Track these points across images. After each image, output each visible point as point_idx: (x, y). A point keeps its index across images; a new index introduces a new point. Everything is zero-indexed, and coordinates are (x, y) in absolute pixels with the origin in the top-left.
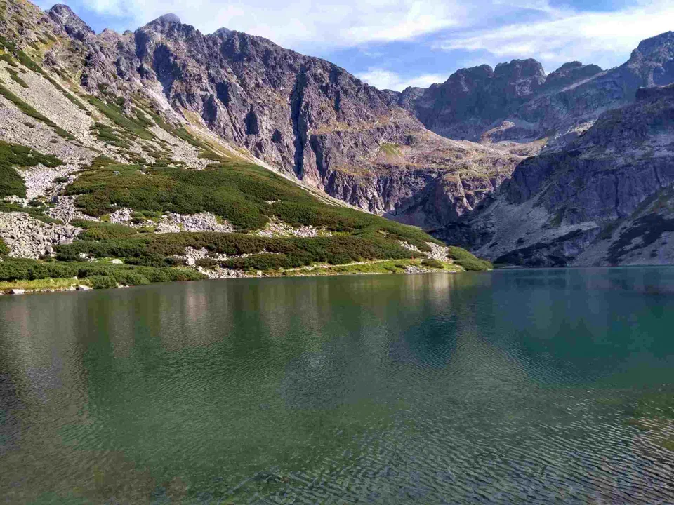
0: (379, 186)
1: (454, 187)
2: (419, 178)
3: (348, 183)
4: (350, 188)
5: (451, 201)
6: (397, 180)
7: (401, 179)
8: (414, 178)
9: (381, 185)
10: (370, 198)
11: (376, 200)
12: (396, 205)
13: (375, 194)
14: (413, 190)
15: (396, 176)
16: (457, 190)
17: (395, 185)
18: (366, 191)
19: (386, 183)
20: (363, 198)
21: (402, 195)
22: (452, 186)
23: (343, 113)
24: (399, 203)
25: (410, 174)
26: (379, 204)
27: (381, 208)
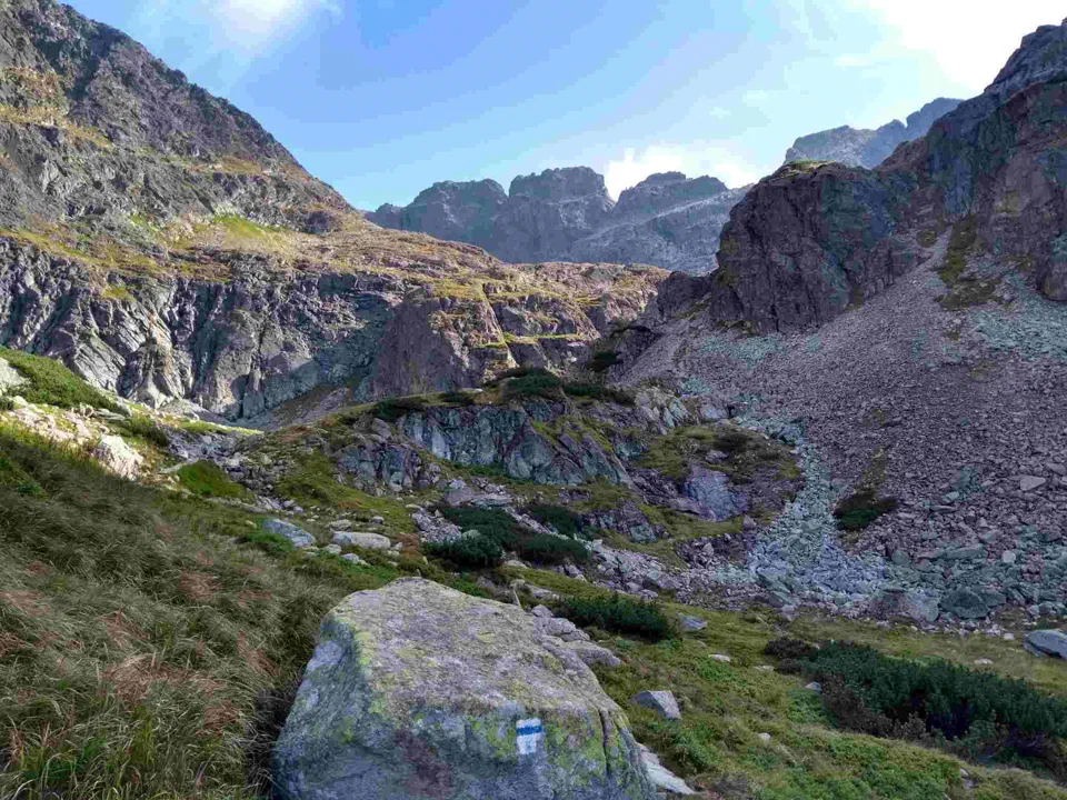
0: (182, 313)
1: (468, 315)
2: (339, 301)
3: (43, 286)
4: (45, 300)
5: (460, 361)
6: (255, 297)
7: (270, 294)
8: (321, 295)
9: (190, 308)
10: (134, 347)
11: (157, 357)
12: (242, 385)
13: (163, 337)
14: (317, 337)
15: (255, 283)
16: (479, 326)
17: (246, 315)
18: (118, 318)
19: (210, 303)
20: (96, 342)
21: (271, 350)
22: (462, 310)
23: (96, 105)
24: (258, 375)
25: (309, 285)
26: (171, 373)
27: (177, 389)
